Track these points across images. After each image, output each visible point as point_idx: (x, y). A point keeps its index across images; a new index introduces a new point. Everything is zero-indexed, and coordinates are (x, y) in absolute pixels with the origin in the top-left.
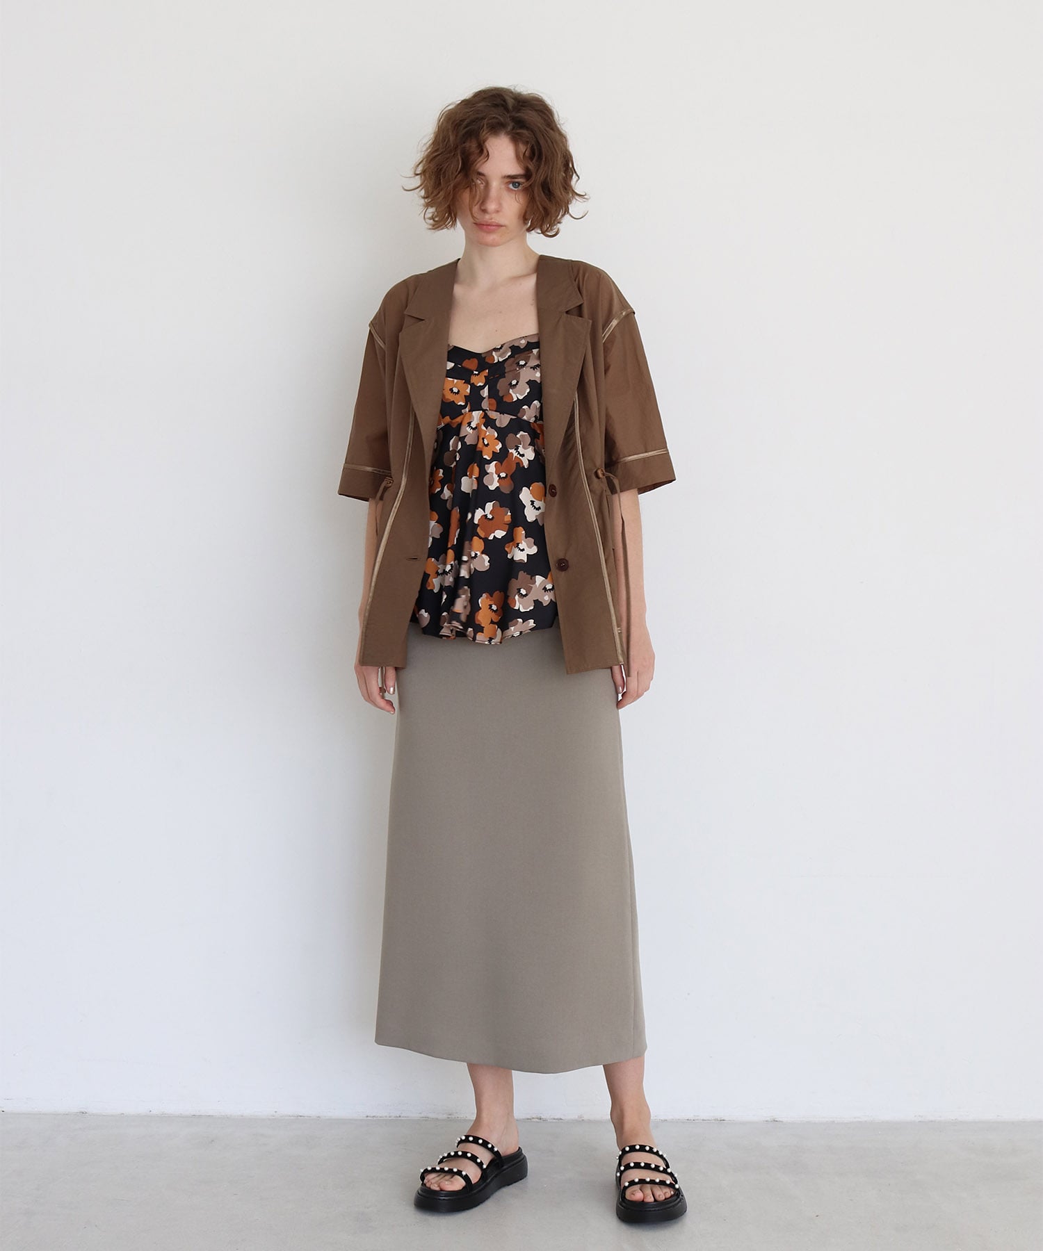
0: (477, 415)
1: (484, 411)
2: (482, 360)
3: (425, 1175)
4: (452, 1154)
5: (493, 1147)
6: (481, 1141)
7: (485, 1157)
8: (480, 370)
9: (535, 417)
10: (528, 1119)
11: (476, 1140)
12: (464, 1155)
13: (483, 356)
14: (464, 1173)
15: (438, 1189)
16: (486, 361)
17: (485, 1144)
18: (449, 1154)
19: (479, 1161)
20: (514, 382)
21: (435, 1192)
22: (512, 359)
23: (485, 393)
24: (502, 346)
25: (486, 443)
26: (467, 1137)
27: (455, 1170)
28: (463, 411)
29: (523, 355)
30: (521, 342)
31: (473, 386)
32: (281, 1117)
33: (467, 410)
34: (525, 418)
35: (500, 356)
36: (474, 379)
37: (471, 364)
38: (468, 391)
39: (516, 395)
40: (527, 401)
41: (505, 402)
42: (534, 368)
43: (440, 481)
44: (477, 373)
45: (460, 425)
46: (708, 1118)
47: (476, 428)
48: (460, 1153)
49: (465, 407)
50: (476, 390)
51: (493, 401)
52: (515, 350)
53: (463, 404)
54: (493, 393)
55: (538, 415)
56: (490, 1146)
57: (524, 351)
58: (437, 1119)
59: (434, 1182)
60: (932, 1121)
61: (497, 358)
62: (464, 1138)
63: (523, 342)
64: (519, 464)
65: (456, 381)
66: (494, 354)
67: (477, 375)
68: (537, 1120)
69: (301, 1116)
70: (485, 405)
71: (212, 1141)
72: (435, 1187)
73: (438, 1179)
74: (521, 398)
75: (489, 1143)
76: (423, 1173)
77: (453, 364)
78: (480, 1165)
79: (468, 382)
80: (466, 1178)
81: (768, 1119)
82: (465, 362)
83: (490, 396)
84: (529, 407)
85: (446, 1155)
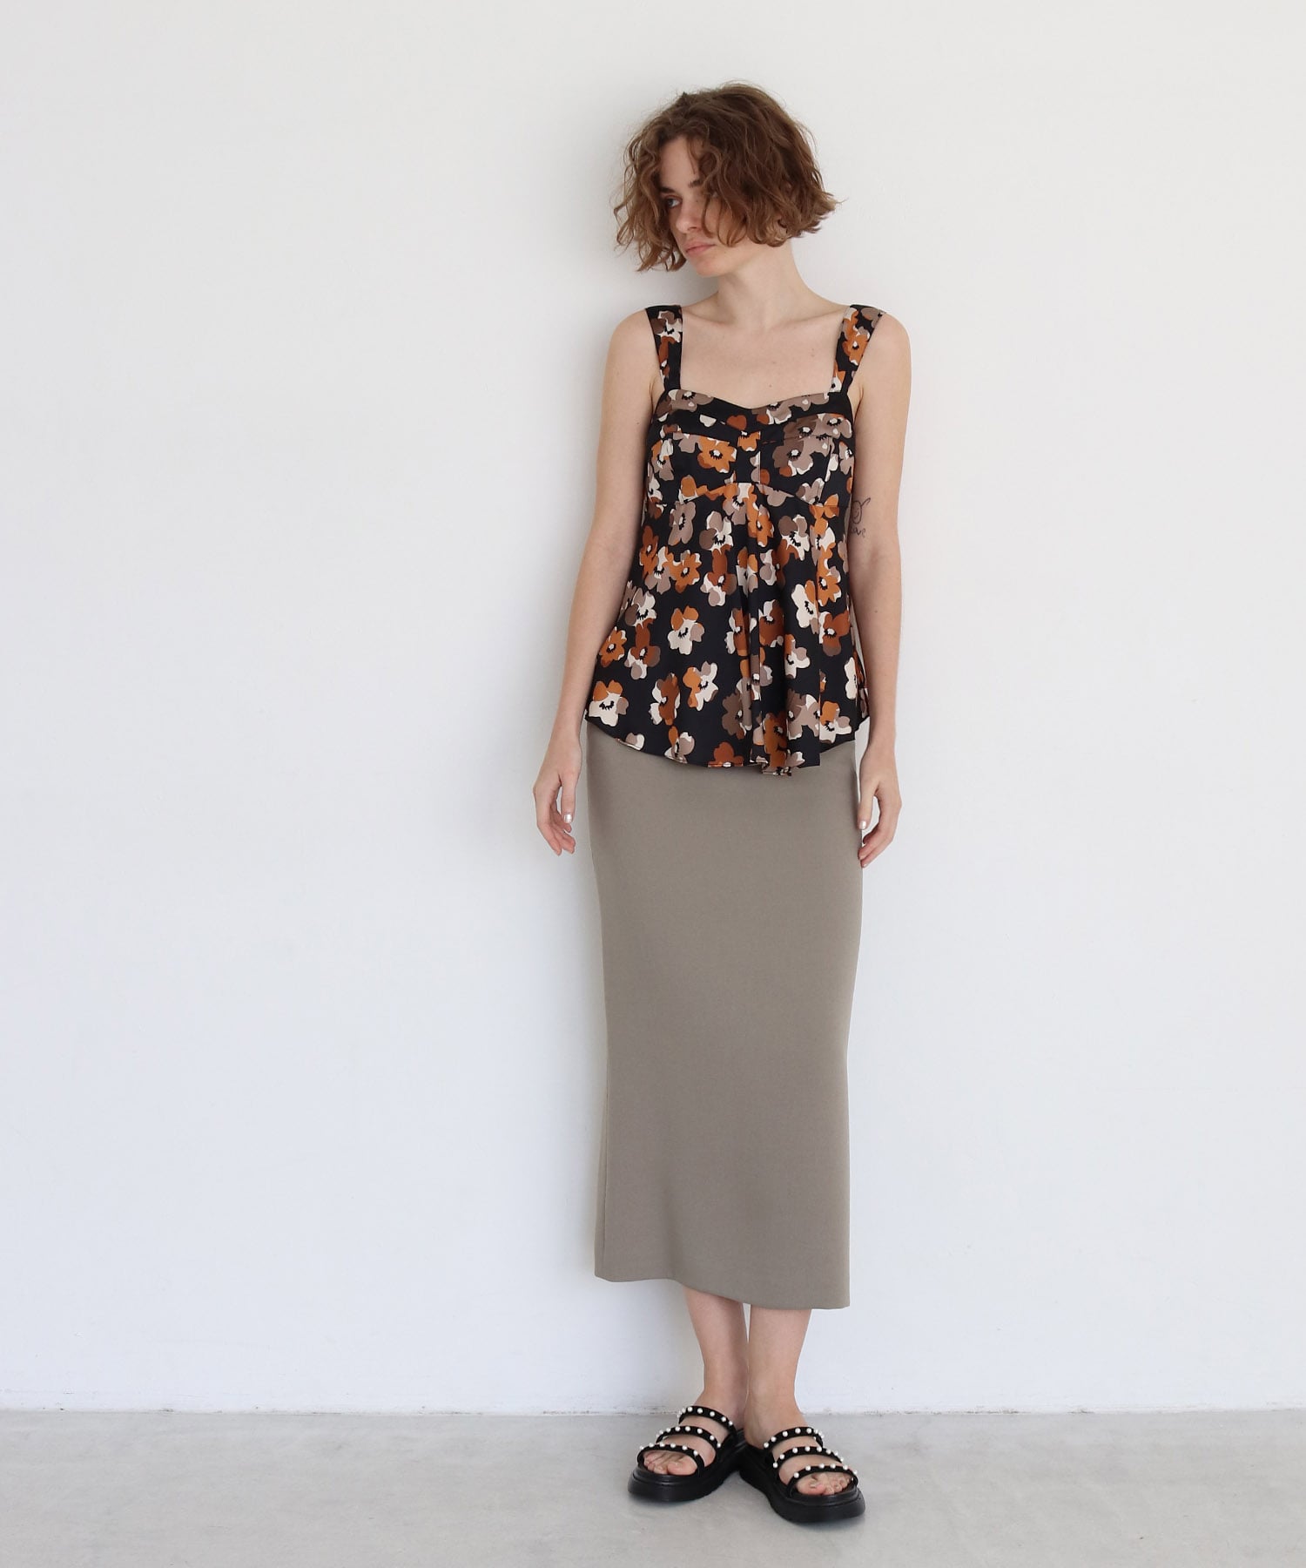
0: (744, 490)
1: (754, 483)
2: (753, 419)
3: (646, 1453)
4: (678, 1429)
5: (727, 1420)
6: (712, 1414)
7: (718, 1433)
8: (750, 432)
9: (817, 498)
11: (706, 1412)
12: (694, 1431)
13: (754, 413)
14: (696, 1453)
15: (663, 1472)
16: (758, 420)
17: (718, 1417)
18: (673, 1429)
19: (712, 1438)
20: (795, 453)
21: (658, 1477)
22: (792, 424)
23: (756, 461)
24: (779, 404)
25: (759, 526)
26: (695, 1408)
27: (685, 1448)
28: (726, 481)
29: (808, 420)
30: (803, 402)
31: (740, 451)
32: (432, 1413)
33: (732, 479)
34: (804, 498)
35: (778, 416)
36: (741, 442)
37: (739, 422)
38: (734, 455)
39: (797, 469)
40: (810, 477)
41: (782, 475)
42: (820, 438)
43: (697, 569)
44: (746, 434)
45: (722, 498)
47: (743, 503)
48: (688, 1429)
49: (728, 476)
50: (744, 457)
51: (767, 473)
52: (796, 411)
53: (726, 472)
54: (767, 464)
55: (819, 497)
56: (724, 1419)
57: (807, 415)
59: (657, 1464)
61: (773, 419)
62: (690, 1409)
63: (806, 402)
64: (793, 555)
65: (718, 442)
66: (768, 412)
67: (746, 437)
70: (755, 476)
71: (340, 1447)
72: (660, 1470)
73: (661, 1460)
74: (802, 472)
75: (723, 1416)
76: (643, 1452)
77: (714, 420)
78: (714, 1443)
79: (734, 444)
80: (698, 1459)
82: (729, 419)
83: (762, 466)
84: (811, 486)
85: (669, 1430)
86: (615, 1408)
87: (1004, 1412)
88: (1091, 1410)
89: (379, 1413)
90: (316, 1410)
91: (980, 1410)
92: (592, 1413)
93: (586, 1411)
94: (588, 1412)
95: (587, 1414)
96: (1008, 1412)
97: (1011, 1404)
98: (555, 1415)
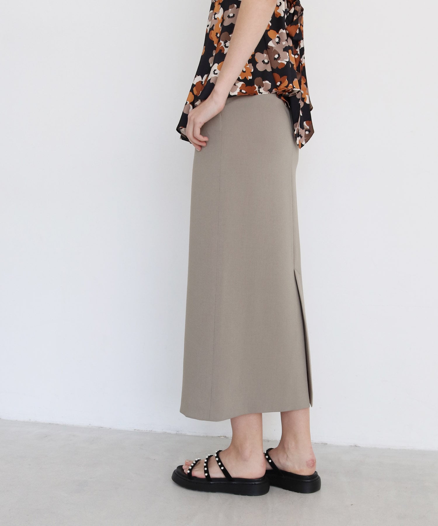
10: (219, 437)
32: (92, 427)
58: (170, 433)
68: (223, 437)
69: (102, 427)
81: (352, 445)
86: (162, 430)
87: (322, 444)
88: (359, 445)
89: (73, 425)
90: (50, 422)
92: (153, 431)
93: (151, 430)
94: (152, 431)
95: (151, 432)
96: (323, 443)
97: (325, 441)
98: (138, 431)
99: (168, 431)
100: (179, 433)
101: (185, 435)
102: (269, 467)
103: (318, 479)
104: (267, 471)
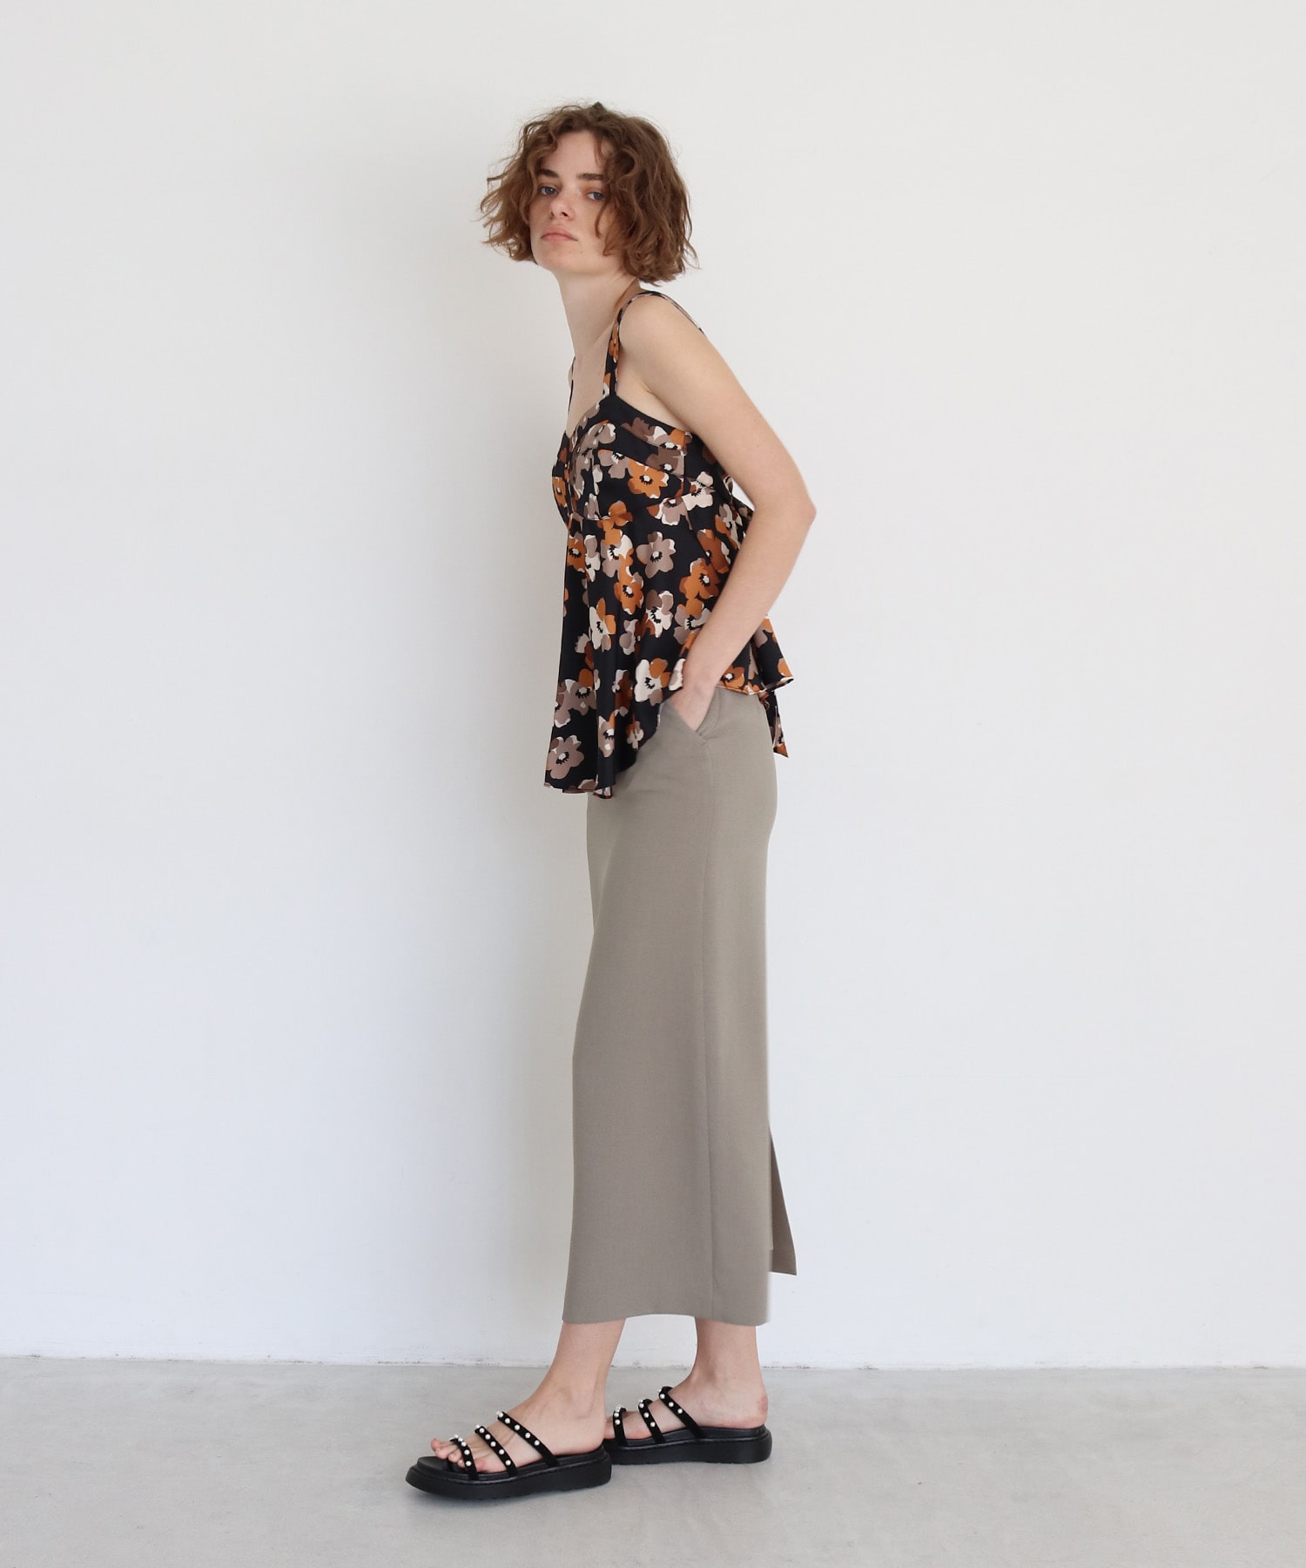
16: (570, 449)
31: (566, 483)
32: (276, 1362)
38: (565, 489)
46: (789, 1365)
58: (464, 1366)
60: (1056, 1369)
66: (573, 439)
69: (300, 1362)
71: (193, 1391)
81: (861, 1366)
86: (444, 1359)
88: (877, 1367)
89: (229, 1361)
90: (171, 1357)
91: (775, 1365)
93: (416, 1361)
94: (419, 1363)
97: (803, 1361)
98: (389, 1365)
99: (459, 1361)
100: (484, 1363)
101: (498, 1368)
102: (611, 1433)
103: (765, 1437)
104: (606, 1441)
